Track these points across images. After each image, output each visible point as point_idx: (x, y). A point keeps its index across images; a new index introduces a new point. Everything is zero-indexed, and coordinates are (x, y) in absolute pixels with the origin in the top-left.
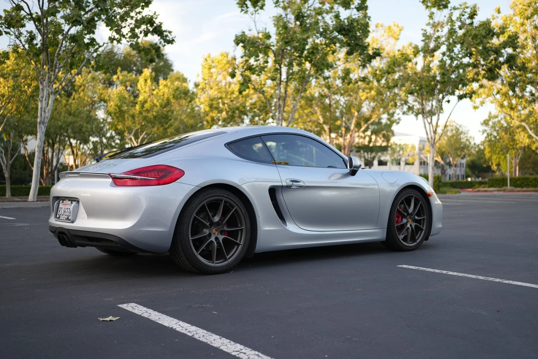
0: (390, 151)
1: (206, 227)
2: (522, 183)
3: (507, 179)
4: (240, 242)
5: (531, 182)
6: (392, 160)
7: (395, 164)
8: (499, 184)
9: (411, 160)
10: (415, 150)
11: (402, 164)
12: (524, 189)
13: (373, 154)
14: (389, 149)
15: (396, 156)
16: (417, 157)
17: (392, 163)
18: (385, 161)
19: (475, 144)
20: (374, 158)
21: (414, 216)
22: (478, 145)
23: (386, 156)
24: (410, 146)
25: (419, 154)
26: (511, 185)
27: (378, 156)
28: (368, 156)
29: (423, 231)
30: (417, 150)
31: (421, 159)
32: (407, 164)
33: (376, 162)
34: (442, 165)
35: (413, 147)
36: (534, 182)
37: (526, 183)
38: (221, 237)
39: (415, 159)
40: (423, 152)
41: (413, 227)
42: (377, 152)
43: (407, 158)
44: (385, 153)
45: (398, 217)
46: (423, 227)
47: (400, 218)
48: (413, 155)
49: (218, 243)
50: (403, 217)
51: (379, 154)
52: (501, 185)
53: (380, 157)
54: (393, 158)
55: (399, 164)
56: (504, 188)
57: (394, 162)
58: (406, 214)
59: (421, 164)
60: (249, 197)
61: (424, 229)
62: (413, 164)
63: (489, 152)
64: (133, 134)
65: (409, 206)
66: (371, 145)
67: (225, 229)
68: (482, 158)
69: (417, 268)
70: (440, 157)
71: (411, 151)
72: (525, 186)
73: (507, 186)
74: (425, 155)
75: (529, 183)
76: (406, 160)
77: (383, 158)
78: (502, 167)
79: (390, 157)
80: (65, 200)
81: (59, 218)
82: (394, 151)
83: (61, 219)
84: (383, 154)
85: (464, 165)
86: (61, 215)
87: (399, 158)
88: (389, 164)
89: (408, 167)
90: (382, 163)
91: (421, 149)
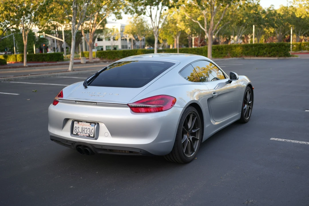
0: (104, 33)
2: (185, 52)
3: (177, 50)
4: (198, 138)
6: (106, 38)
7: (107, 40)
9: (116, 38)
10: (118, 32)
11: (112, 40)
14: (104, 31)
15: (108, 35)
16: (120, 36)
17: (106, 39)
18: (101, 38)
19: (151, 28)
20: (95, 37)
21: (248, 102)
24: (115, 30)
25: (121, 34)
27: (98, 36)
31: (122, 37)
32: (114, 40)
34: (134, 40)
35: (117, 30)
38: (191, 138)
39: (118, 37)
40: (124, 33)
41: (248, 108)
43: (114, 36)
48: (117, 35)
49: (190, 141)
51: (99, 34)
55: (109, 40)
57: (107, 38)
59: (122, 40)
61: (251, 108)
62: (117, 40)
67: (193, 131)
69: (283, 140)
70: (132, 36)
71: (116, 32)
74: (126, 35)
79: (105, 36)
80: (81, 121)
81: (77, 134)
82: (107, 32)
83: (80, 136)
84: (101, 34)
85: (145, 40)
86: (79, 133)
87: (110, 36)
88: (104, 40)
89: (115, 41)
90: (100, 40)
91: (122, 31)
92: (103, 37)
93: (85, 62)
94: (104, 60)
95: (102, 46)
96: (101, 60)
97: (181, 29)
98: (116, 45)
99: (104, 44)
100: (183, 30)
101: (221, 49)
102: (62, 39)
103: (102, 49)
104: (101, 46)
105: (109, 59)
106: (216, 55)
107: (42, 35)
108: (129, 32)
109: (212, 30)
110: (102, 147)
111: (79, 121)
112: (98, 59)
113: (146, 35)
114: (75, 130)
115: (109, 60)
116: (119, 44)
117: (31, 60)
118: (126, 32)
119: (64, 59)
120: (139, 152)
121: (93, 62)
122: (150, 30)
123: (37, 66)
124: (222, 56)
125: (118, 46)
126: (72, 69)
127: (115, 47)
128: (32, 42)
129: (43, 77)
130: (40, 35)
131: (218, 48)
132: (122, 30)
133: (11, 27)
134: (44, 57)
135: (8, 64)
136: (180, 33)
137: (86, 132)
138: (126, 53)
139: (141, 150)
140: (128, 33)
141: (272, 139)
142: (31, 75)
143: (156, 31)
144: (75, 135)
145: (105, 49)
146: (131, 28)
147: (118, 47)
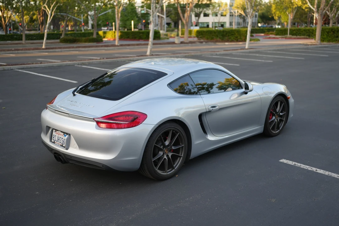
0: (211, 8)
1: (161, 150)
2: (297, 33)
3: (288, 30)
4: (181, 155)
5: (302, 32)
6: (213, 13)
7: (214, 16)
8: (282, 33)
9: (224, 13)
10: (227, 6)
11: (219, 15)
12: (298, 37)
13: (201, 10)
14: (211, 6)
15: (215, 10)
16: (228, 12)
17: (212, 15)
18: (208, 14)
19: (265, 2)
20: (201, 13)
21: (280, 114)
22: (267, 3)
23: (208, 11)
24: (224, 4)
25: (230, 9)
26: (290, 34)
27: (204, 11)
28: (197, 10)
29: (284, 122)
30: (228, 6)
31: (231, 13)
32: (222, 15)
33: (202, 15)
34: (244, 16)
35: (226, 4)
36: (304, 32)
37: (299, 33)
38: (170, 155)
39: (227, 13)
40: (233, 8)
41: (278, 120)
42: (203, 8)
43: (222, 12)
44: (208, 8)
45: (270, 115)
46: (283, 119)
47: (272, 116)
48: (226, 10)
49: (169, 158)
50: (273, 115)
51: (205, 9)
52: (283, 34)
53: (205, 11)
54: (213, 12)
55: (217, 16)
56: (286, 36)
57: (214, 14)
58: (275, 113)
59: (230, 15)
60: (187, 124)
61: (284, 120)
62: (225, 16)
63: (275, 9)
64: (46, 3)
65: (277, 107)
66: (200, 3)
67: (173, 148)
68: (269, 12)
69: (294, 163)
70: (243, 12)
71: (224, 7)
72: (298, 35)
73: (287, 34)
74: (234, 11)
75: (301, 33)
76: (221, 13)
77: (207, 12)
78: (282, 19)
79: (211, 11)
80: (58, 130)
81: (54, 142)
82: (214, 7)
83: (56, 144)
84: (207, 9)
85: (257, 16)
86: (56, 141)
87: (217, 11)
88: (210, 16)
89: (222, 17)
90: (206, 15)
91: (231, 6)
92: (209, 11)
93: (179, 43)
94: (202, 40)
95: (208, 23)
96: (199, 39)
97: (297, 4)
98: (224, 21)
99: (211, 20)
100: (299, 6)
101: (336, 32)
102: (163, 15)
103: (208, 26)
104: (206, 23)
105: (207, 39)
106: (330, 38)
107: (143, 10)
108: (239, 6)
109: (322, 10)
110: (71, 157)
111: (56, 130)
112: (196, 39)
113: (258, 11)
114: (54, 137)
115: (206, 41)
116: (226, 20)
117: (128, 37)
118: (235, 7)
119: (162, 36)
120: (102, 167)
121: (188, 42)
122: (263, 5)
123: (129, 45)
124: (336, 40)
125: (225, 22)
126: (150, 54)
127: (222, 24)
128: (134, 17)
129: (118, 62)
130: (141, 10)
131: (333, 30)
132: (231, 4)
133: (109, 3)
134: (141, 35)
135: (104, 42)
136: (296, 10)
137: (60, 141)
138: (225, 33)
139: (103, 165)
140: (238, 8)
141: (281, 161)
142: (107, 59)
143: (250, 12)
144: (52, 142)
145: (210, 26)
146: (242, 3)
147: (226, 24)
